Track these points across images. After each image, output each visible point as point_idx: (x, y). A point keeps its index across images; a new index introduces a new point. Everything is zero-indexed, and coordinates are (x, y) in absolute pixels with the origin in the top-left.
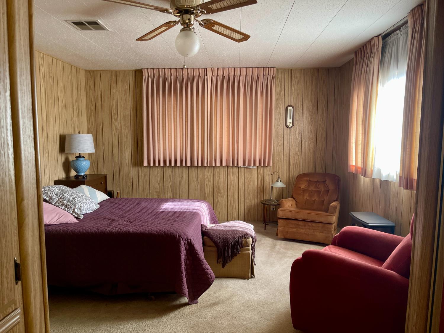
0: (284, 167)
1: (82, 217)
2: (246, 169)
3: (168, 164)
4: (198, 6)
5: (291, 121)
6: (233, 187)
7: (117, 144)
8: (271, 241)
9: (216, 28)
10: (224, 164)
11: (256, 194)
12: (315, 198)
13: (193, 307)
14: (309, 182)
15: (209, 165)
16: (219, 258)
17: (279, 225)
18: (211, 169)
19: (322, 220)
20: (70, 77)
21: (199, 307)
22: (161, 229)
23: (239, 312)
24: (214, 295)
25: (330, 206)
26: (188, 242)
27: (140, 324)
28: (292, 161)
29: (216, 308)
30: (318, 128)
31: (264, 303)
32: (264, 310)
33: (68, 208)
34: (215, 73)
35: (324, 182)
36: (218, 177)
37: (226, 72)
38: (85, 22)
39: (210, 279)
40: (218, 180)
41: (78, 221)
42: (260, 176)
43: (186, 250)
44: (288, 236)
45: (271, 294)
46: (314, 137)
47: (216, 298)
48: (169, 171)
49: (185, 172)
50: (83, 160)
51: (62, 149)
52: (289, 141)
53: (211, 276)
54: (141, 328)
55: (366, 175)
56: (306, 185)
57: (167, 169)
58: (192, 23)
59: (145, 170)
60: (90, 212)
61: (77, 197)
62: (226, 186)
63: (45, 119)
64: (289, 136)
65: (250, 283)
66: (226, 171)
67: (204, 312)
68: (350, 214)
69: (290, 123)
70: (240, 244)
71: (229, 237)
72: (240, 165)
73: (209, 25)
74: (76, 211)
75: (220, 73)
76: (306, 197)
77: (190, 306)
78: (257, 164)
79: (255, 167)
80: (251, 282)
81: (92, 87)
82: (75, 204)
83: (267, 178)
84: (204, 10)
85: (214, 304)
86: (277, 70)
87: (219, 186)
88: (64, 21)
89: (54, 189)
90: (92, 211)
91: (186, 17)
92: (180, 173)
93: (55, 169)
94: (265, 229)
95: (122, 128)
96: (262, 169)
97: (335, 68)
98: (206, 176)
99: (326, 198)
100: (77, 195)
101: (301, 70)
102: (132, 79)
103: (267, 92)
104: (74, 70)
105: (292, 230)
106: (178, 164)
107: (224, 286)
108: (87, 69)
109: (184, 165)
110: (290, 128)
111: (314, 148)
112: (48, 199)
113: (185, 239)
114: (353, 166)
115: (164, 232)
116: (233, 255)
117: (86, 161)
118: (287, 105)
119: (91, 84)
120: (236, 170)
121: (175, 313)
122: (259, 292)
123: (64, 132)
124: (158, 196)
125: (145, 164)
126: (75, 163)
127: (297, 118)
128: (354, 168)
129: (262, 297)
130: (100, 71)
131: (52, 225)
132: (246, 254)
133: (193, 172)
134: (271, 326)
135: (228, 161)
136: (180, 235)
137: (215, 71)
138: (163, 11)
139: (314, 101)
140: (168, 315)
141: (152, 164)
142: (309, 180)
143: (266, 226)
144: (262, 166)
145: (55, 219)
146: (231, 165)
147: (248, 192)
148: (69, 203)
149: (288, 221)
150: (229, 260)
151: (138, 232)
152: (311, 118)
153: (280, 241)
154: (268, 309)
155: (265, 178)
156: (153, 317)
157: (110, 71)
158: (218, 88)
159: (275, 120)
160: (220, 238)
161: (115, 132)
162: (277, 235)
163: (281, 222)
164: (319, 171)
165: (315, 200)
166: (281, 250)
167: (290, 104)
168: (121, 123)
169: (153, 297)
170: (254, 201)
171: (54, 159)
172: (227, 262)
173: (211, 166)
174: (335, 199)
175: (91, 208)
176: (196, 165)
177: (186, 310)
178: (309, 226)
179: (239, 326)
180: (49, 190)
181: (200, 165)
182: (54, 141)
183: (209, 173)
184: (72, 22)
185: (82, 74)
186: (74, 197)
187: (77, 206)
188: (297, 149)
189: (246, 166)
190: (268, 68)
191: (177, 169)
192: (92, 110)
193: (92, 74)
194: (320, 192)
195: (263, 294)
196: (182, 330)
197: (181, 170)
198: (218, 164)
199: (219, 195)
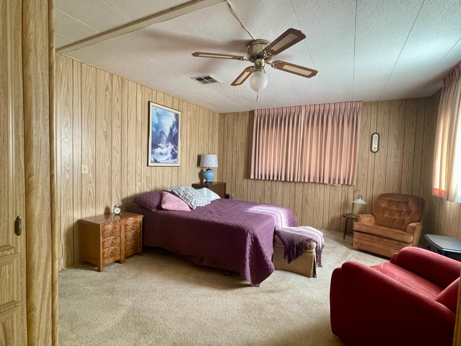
0: (368, 187)
1: (195, 208)
2: (331, 186)
3: (267, 178)
4: (263, 50)
5: (376, 146)
6: (319, 200)
7: (235, 162)
8: (346, 250)
9: (286, 67)
10: (312, 181)
11: (340, 207)
12: (396, 217)
13: (253, 289)
14: (390, 202)
15: (299, 181)
16: (285, 254)
17: (354, 236)
18: (301, 185)
19: (398, 237)
20: (208, 118)
21: (259, 290)
22: (241, 224)
23: (289, 304)
24: (275, 284)
25: (408, 226)
26: (254, 236)
27: (210, 291)
28: (376, 182)
29: (272, 295)
30: (405, 153)
31: (315, 302)
32: (312, 307)
33: (188, 201)
34: (308, 109)
35: (407, 203)
36: (307, 191)
37: (317, 108)
38: (203, 78)
39: (270, 270)
40: (307, 194)
41: (190, 211)
42: (344, 193)
43: (252, 242)
44: (363, 248)
45: (325, 296)
46: (400, 161)
47: (276, 286)
48: (269, 184)
49: (281, 184)
50: (210, 172)
51: (199, 164)
52: (373, 164)
53: (270, 267)
54: (210, 294)
55: (448, 199)
56: (387, 204)
57: (267, 182)
58: (263, 65)
59: (252, 182)
60: (203, 205)
61: (195, 195)
62: (313, 199)
63: (189, 144)
64: (373, 160)
65: (310, 281)
66: (314, 186)
67: (260, 295)
68: (425, 236)
69: (375, 148)
70: (304, 246)
71: (295, 239)
72: (325, 182)
73: (279, 65)
74: (192, 203)
75: (312, 109)
76: (387, 215)
77: (252, 287)
78: (342, 182)
79: (340, 185)
80: (312, 280)
81: (223, 124)
82: (192, 199)
83: (351, 196)
84: (269, 53)
85: (272, 291)
86: (364, 104)
87: (307, 199)
88: (191, 79)
89: (182, 188)
90: (204, 206)
91: (258, 61)
92: (277, 185)
93: (193, 176)
94: (344, 239)
95: (239, 151)
96: (346, 187)
97: (426, 98)
98: (297, 189)
99: (407, 219)
100: (195, 193)
101: (388, 102)
102: (247, 117)
103: (354, 122)
104: (211, 114)
105: (367, 243)
106: (275, 179)
107: (287, 278)
108: (220, 113)
109: (279, 179)
110: (375, 152)
111: (400, 171)
112: (178, 194)
113: (252, 234)
114: (436, 189)
115: (237, 226)
116: (298, 255)
117: (212, 173)
118: (373, 133)
119: (222, 122)
120: (322, 186)
121: (238, 290)
122: (315, 291)
123: (201, 153)
124: (260, 201)
125: (252, 177)
126: (206, 174)
127: (383, 144)
128: (438, 191)
129: (316, 296)
130: (228, 113)
131: (174, 210)
132: (309, 256)
133: (287, 186)
134: (313, 324)
135: (315, 179)
136: (248, 230)
137: (308, 108)
138: (240, 58)
139: (401, 128)
140: (232, 290)
141: (256, 178)
142: (391, 200)
143: (345, 235)
144: (346, 185)
145: (176, 207)
146: (318, 181)
147: (332, 205)
148: (189, 198)
149: (363, 234)
150: (294, 258)
151: (220, 223)
152: (397, 144)
153: (354, 251)
154: (317, 308)
155: (349, 196)
156: (221, 289)
157: (234, 113)
158: (310, 120)
159: (360, 145)
160: (287, 238)
161: (235, 154)
162: (352, 245)
163: (356, 234)
164: (404, 192)
165: (396, 219)
166: (352, 258)
167: (375, 132)
168: (238, 148)
169: (228, 274)
170: (338, 214)
171: (193, 170)
172: (292, 259)
173: (301, 182)
174: (417, 220)
175: (204, 203)
176: (288, 180)
177: (247, 290)
178: (384, 242)
179: (284, 315)
180: (179, 188)
181: (291, 180)
182: (194, 159)
183: (299, 187)
184: (196, 79)
185: (217, 116)
186: (193, 194)
187: (194, 200)
188: (382, 172)
189: (331, 183)
190: (354, 102)
191: (275, 182)
192: (222, 140)
193: (223, 116)
194: (401, 212)
195: (318, 294)
196: (237, 305)
197: (277, 183)
198: (307, 180)
199: (307, 205)
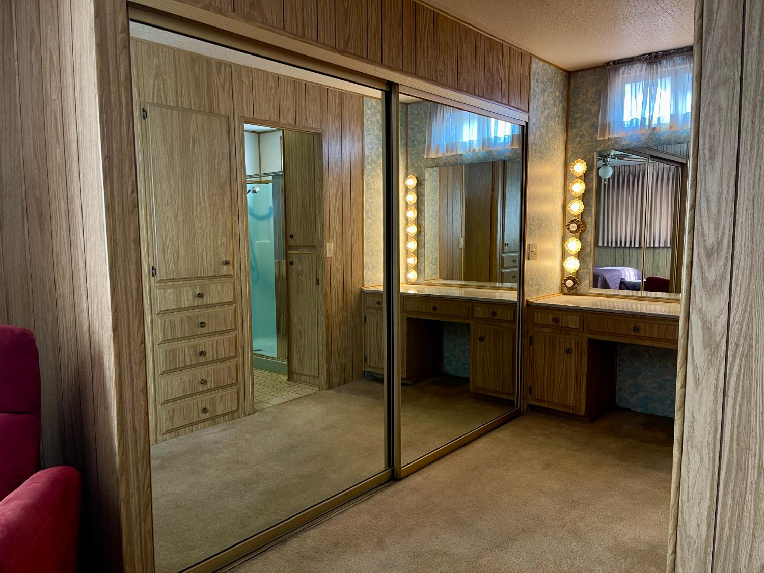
3: (619, 245)
18: (652, 250)
36: (658, 257)
40: (658, 260)
48: (621, 251)
49: (635, 251)
57: (619, 249)
59: (601, 250)
87: (658, 265)
92: (630, 253)
106: (628, 245)
109: (633, 245)
125: (600, 244)
141: (605, 245)
173: (650, 247)
191: (628, 250)
197: (631, 250)
198: (657, 245)
199: (658, 272)
